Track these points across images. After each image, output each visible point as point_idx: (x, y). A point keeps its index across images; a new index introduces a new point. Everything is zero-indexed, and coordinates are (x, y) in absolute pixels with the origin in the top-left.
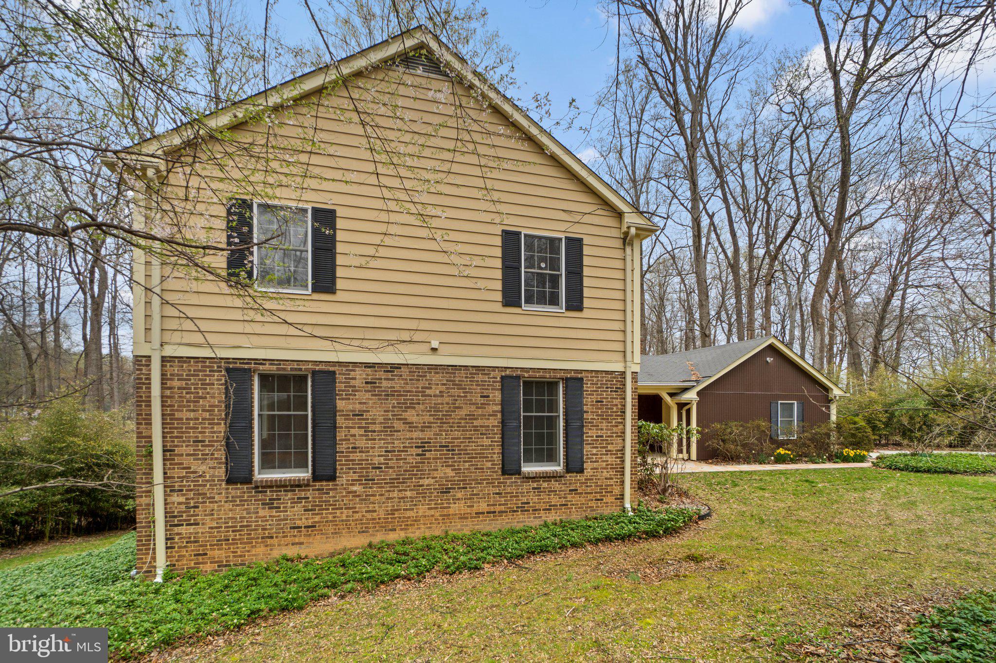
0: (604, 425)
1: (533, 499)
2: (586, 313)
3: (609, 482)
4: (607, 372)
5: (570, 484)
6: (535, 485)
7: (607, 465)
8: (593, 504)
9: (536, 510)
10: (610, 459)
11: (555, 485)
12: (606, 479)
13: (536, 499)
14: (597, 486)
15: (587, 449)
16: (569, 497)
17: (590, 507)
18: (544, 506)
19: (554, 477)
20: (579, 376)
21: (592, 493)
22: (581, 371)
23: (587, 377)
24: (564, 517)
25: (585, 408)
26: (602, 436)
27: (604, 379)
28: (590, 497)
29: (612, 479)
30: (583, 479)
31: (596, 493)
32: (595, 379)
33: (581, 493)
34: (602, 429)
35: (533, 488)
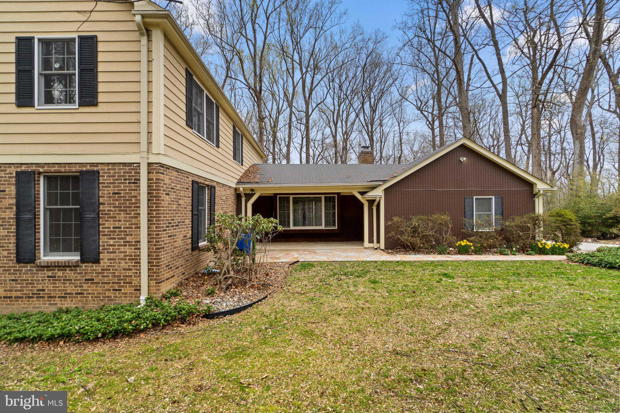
0: (122, 215)
1: (49, 286)
2: (101, 108)
3: (128, 273)
4: (124, 164)
5: (86, 273)
6: (50, 274)
7: (125, 256)
8: (111, 294)
9: (51, 297)
10: (128, 250)
11: (69, 273)
12: (124, 269)
13: (51, 287)
14: (114, 276)
15: (103, 240)
16: (85, 286)
17: (108, 297)
18: (59, 294)
19: (69, 266)
20: (95, 169)
21: (109, 283)
22: (97, 164)
23: (103, 170)
24: (80, 305)
25: (101, 200)
26: (120, 228)
27: (122, 171)
28: (107, 287)
29: (131, 270)
30: (99, 269)
31: (113, 283)
32: (112, 171)
33: (98, 283)
34: (120, 221)
35: (48, 277)
